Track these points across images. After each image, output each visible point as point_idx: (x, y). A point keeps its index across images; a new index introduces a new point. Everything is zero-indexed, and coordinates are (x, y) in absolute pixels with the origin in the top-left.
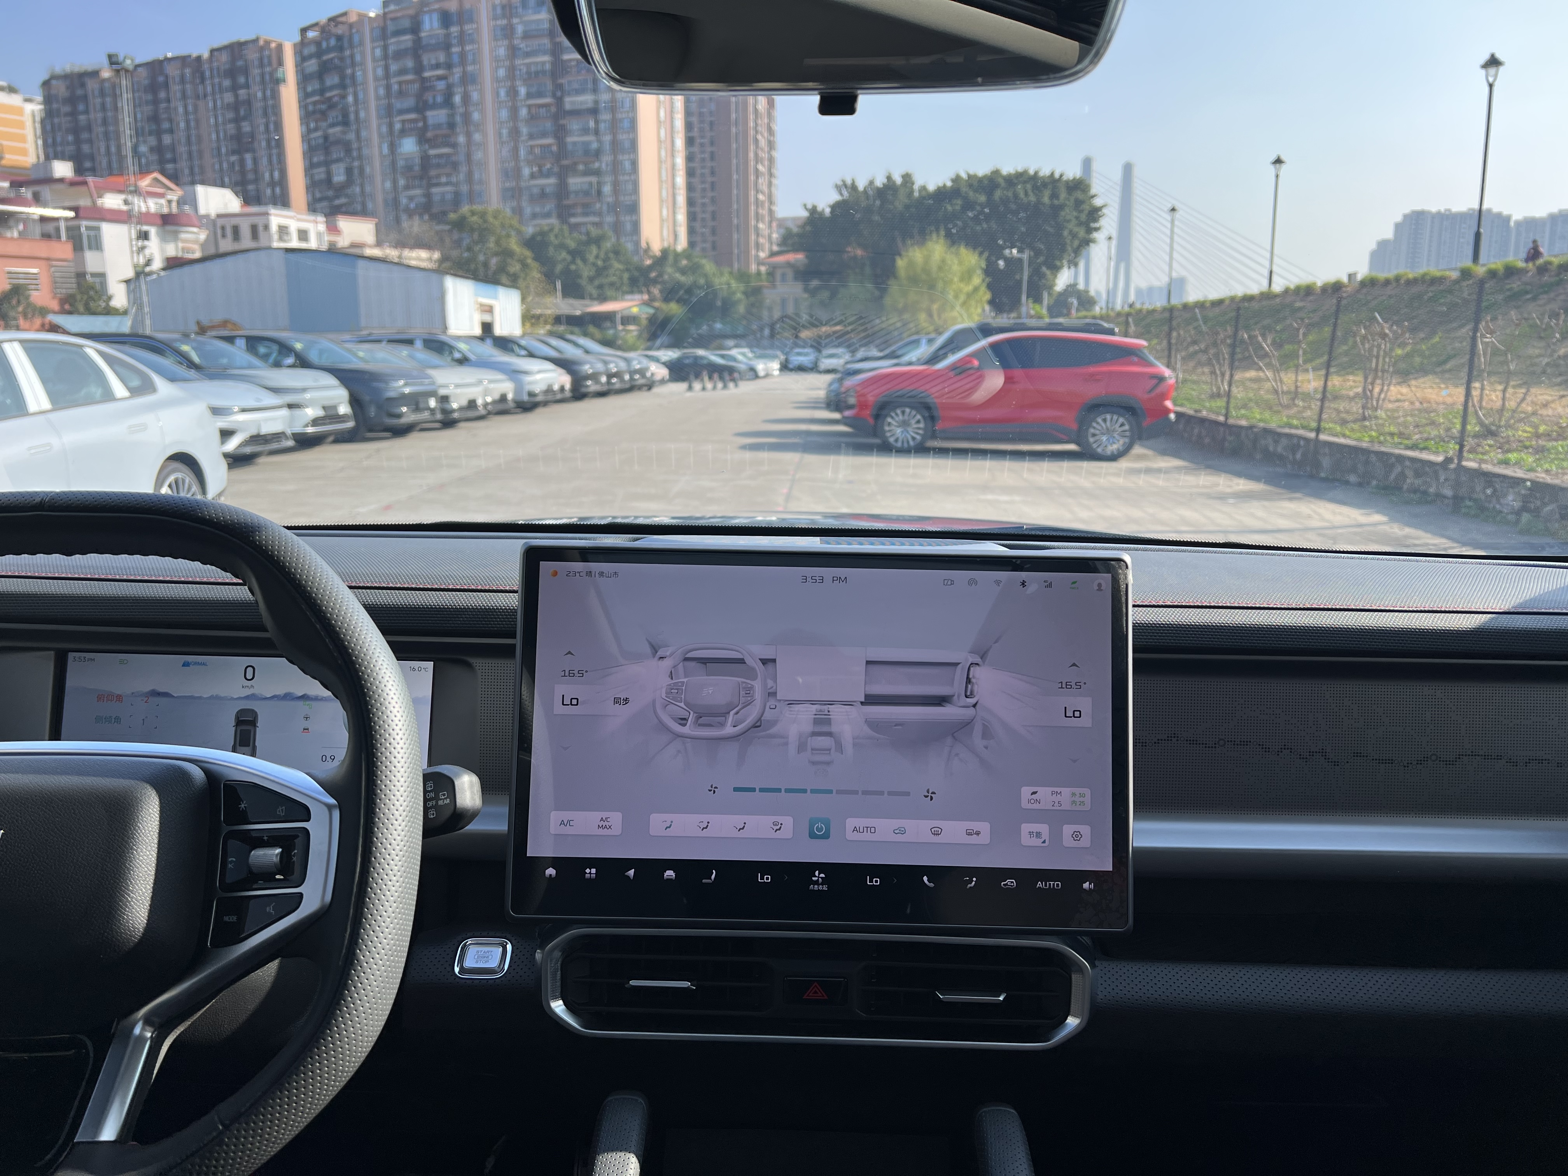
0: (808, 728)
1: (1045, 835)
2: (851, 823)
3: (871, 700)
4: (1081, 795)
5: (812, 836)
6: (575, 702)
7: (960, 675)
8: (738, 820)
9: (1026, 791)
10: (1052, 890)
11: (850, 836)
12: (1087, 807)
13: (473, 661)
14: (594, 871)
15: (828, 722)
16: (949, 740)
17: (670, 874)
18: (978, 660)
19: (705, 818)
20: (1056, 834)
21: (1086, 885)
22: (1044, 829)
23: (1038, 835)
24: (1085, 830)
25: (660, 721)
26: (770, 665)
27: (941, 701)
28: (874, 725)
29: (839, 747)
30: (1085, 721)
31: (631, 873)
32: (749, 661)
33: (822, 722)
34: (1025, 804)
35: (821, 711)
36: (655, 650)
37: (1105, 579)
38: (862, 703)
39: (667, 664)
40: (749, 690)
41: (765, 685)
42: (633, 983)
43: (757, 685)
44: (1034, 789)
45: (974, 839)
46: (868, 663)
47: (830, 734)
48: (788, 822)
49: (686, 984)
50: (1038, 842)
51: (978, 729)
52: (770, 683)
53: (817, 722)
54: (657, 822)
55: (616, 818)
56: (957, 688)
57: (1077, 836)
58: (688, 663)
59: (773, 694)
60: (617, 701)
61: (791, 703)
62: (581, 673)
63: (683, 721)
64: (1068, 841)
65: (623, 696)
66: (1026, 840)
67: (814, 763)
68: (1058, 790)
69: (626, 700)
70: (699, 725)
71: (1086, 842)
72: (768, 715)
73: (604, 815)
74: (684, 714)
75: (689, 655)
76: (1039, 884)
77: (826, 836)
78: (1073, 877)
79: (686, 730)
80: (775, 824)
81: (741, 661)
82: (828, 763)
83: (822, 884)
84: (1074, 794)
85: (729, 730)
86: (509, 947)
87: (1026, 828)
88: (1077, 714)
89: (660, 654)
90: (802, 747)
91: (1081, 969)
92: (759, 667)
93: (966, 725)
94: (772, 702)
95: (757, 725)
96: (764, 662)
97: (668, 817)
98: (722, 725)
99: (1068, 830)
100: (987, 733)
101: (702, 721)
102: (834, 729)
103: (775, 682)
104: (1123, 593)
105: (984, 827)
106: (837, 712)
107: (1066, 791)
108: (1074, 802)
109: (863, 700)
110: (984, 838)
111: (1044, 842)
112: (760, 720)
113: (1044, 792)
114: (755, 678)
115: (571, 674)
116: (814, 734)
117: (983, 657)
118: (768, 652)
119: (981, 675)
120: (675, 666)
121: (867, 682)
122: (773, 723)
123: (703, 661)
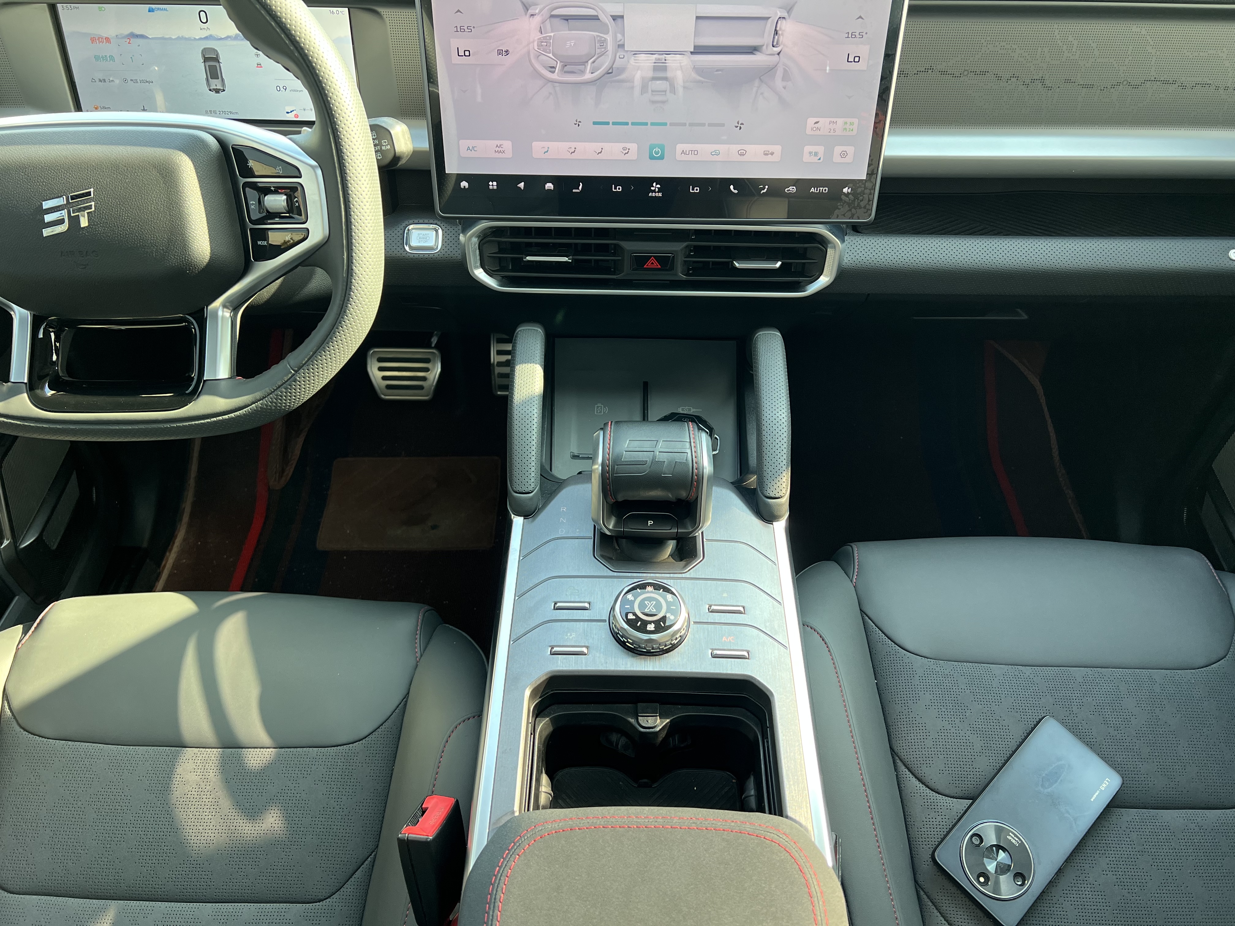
0: (649, 74)
3: (699, 50)
4: (852, 124)
6: (467, 53)
9: (811, 121)
13: (381, 10)
14: (495, 183)
17: (549, 186)
22: (820, 149)
23: (816, 154)
24: (850, 150)
26: (619, 20)
27: (753, 50)
28: (699, 70)
29: (673, 89)
30: (862, 65)
31: (522, 185)
32: (602, 16)
33: (660, 68)
35: (659, 59)
39: (537, 19)
40: (603, 42)
41: (615, 37)
43: (609, 38)
46: (698, 18)
48: (633, 147)
49: (565, 259)
50: (815, 160)
51: (779, 73)
52: (619, 36)
53: (656, 69)
56: (766, 38)
57: (844, 154)
59: (621, 46)
61: (636, 53)
62: (470, 29)
63: (552, 69)
64: (837, 159)
65: (504, 49)
66: (806, 158)
67: (654, 102)
69: (507, 52)
70: (566, 72)
71: (849, 159)
72: (619, 63)
74: (553, 64)
79: (554, 76)
81: (596, 18)
83: (658, 192)
84: (846, 123)
85: (588, 76)
86: (440, 231)
87: (808, 149)
90: (644, 88)
91: (834, 246)
92: (610, 23)
94: (620, 53)
95: (610, 72)
96: (615, 18)
98: (583, 72)
100: (786, 76)
101: (567, 68)
103: (623, 35)
106: (672, 61)
107: (840, 121)
108: (845, 129)
109: (692, 50)
111: (820, 159)
113: (824, 122)
114: (607, 33)
116: (654, 79)
117: (789, 12)
118: (617, 10)
119: (786, 27)
120: (543, 22)
121: (696, 34)
122: (622, 70)
123: (567, 18)
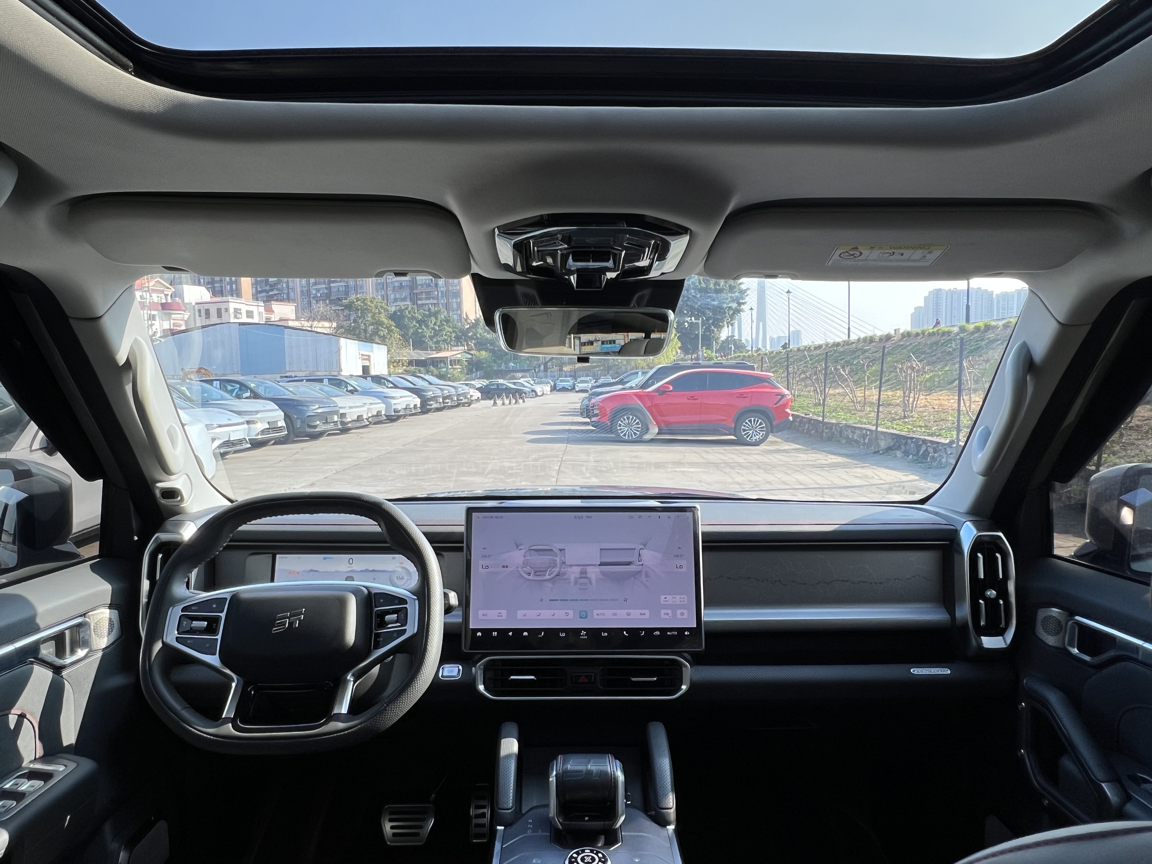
0: (578, 575)
1: (670, 614)
2: (596, 612)
3: (602, 564)
4: (684, 598)
5: (581, 617)
6: (487, 567)
7: (636, 553)
8: (552, 612)
9: (662, 597)
10: (673, 635)
11: (595, 617)
12: (686, 602)
13: (443, 553)
14: (496, 633)
15: (586, 573)
16: (633, 578)
17: (525, 634)
18: (643, 547)
19: (539, 611)
20: (674, 614)
21: (686, 633)
22: (669, 612)
23: (668, 614)
24: (685, 612)
25: (521, 575)
26: (563, 551)
27: (629, 564)
28: (604, 573)
29: (591, 583)
30: (684, 570)
31: (511, 634)
32: (554, 549)
33: (583, 573)
34: (662, 602)
35: (583, 569)
36: (517, 546)
37: (689, 514)
38: (599, 565)
39: (523, 551)
40: (555, 561)
41: (561, 558)
42: (512, 677)
43: (558, 559)
44: (665, 596)
45: (643, 617)
46: (602, 550)
47: (586, 578)
48: (571, 612)
49: (532, 677)
50: (667, 617)
51: (644, 574)
52: (563, 558)
53: (581, 573)
54: (520, 614)
55: (504, 612)
56: (635, 558)
57: (682, 614)
58: (530, 551)
59: (564, 563)
60: (503, 567)
61: (571, 566)
62: (489, 556)
63: (529, 574)
64: (679, 616)
65: (506, 565)
66: (663, 616)
67: (580, 589)
68: (674, 596)
69: (507, 567)
70: (536, 575)
71: (686, 616)
72: (563, 571)
73: (499, 611)
74: (530, 571)
75: (531, 548)
76: (668, 633)
77: (586, 617)
78: (681, 630)
79: (531, 577)
80: (566, 613)
81: (551, 550)
82: (586, 589)
83: (585, 636)
84: (680, 598)
85: (547, 577)
86: (461, 667)
87: (663, 612)
88: (681, 567)
89: (520, 548)
90: (576, 582)
91: (686, 666)
92: (558, 552)
93: (639, 572)
94: (564, 566)
95: (558, 575)
96: (560, 550)
97: (524, 612)
98: (545, 575)
99: (679, 612)
100: (647, 575)
101: (537, 573)
102: (588, 576)
103: (565, 557)
104: (697, 520)
105: (647, 612)
106: (589, 569)
107: (678, 597)
108: (681, 601)
110: (647, 616)
111: (670, 617)
112: (559, 573)
113: (669, 597)
114: (557, 557)
115: (485, 556)
116: (581, 578)
117: (645, 545)
118: (562, 546)
119: (644, 552)
120: (526, 552)
121: (601, 557)
122: (564, 574)
123: (536, 550)
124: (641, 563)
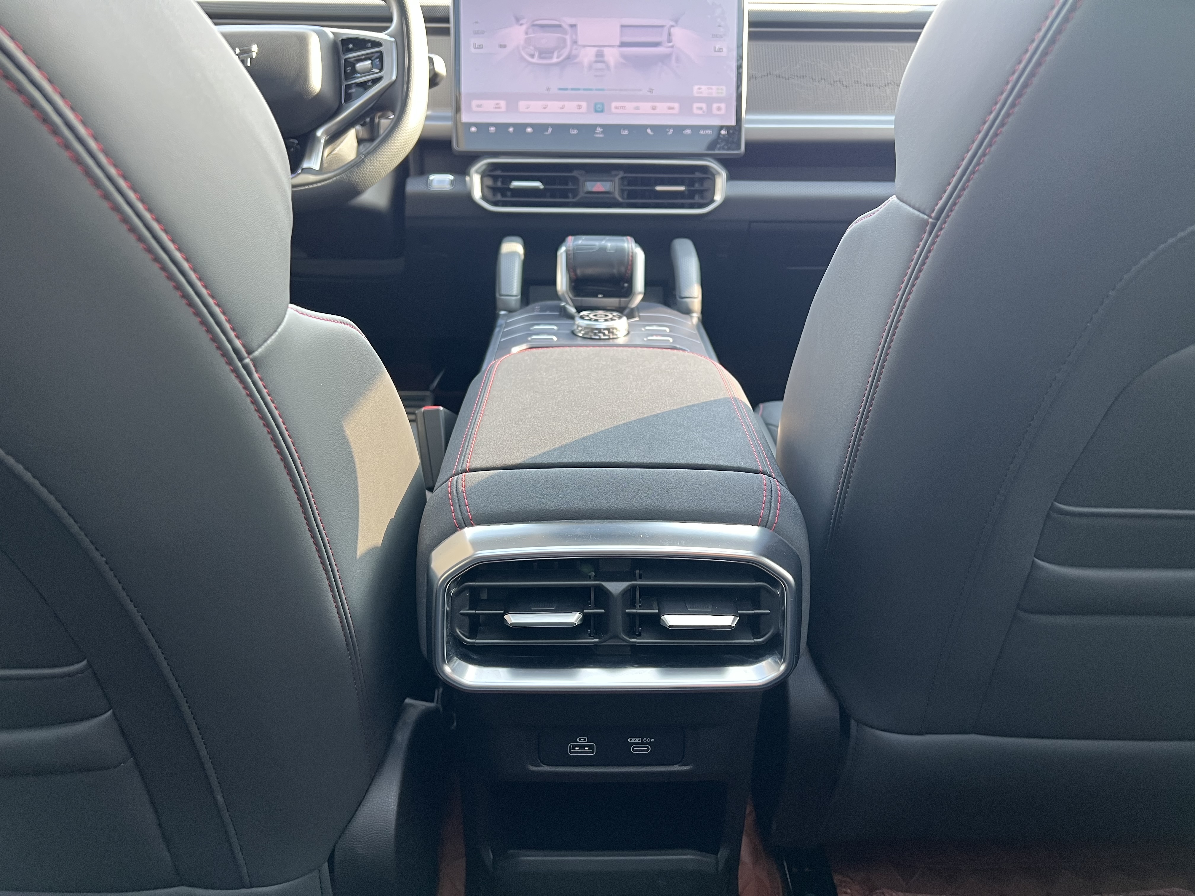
1: (705, 109)
2: (614, 104)
3: (623, 45)
6: (480, 47)
7: (665, 31)
8: (561, 104)
9: (696, 88)
10: (707, 134)
12: (724, 95)
14: (493, 129)
15: (602, 55)
16: (660, 64)
17: (529, 130)
18: (674, 24)
19: (545, 103)
21: (723, 132)
22: (704, 106)
23: (701, 109)
24: (723, 106)
25: (522, 57)
26: (574, 28)
28: (624, 57)
29: (608, 67)
31: (511, 129)
32: (564, 25)
33: (600, 56)
35: (599, 50)
36: (518, 20)
38: (619, 46)
39: (524, 27)
40: (564, 40)
41: (572, 37)
42: (514, 184)
43: (568, 37)
45: (671, 112)
46: (623, 26)
47: (603, 62)
48: (584, 104)
49: (538, 184)
50: (700, 112)
51: (674, 58)
52: (574, 37)
53: (597, 55)
54: (522, 105)
55: (503, 103)
56: (664, 38)
57: (719, 109)
58: (534, 27)
59: (575, 42)
60: (501, 46)
63: (532, 56)
64: (715, 111)
66: (696, 111)
67: (596, 76)
69: (505, 46)
70: (541, 58)
71: (723, 112)
72: (574, 52)
73: (497, 102)
75: (534, 23)
76: (701, 132)
78: (716, 128)
79: (535, 60)
80: (578, 106)
81: (560, 26)
82: (603, 76)
83: (601, 134)
85: (555, 60)
86: (452, 178)
87: (696, 105)
88: (721, 49)
89: (521, 22)
90: (590, 67)
91: (721, 175)
92: (568, 29)
93: (668, 56)
94: (575, 47)
95: (568, 58)
96: (571, 26)
97: (527, 103)
98: (551, 58)
99: (715, 106)
100: (678, 60)
101: (543, 55)
102: (606, 59)
103: (577, 36)
106: (606, 50)
107: (714, 87)
108: (718, 93)
111: (704, 112)
112: (570, 55)
113: (704, 88)
114: (567, 34)
115: (478, 33)
116: (596, 62)
118: (572, 21)
119: (677, 32)
120: (528, 28)
121: (622, 35)
122: (576, 56)
123: (542, 26)
124: (671, 44)
